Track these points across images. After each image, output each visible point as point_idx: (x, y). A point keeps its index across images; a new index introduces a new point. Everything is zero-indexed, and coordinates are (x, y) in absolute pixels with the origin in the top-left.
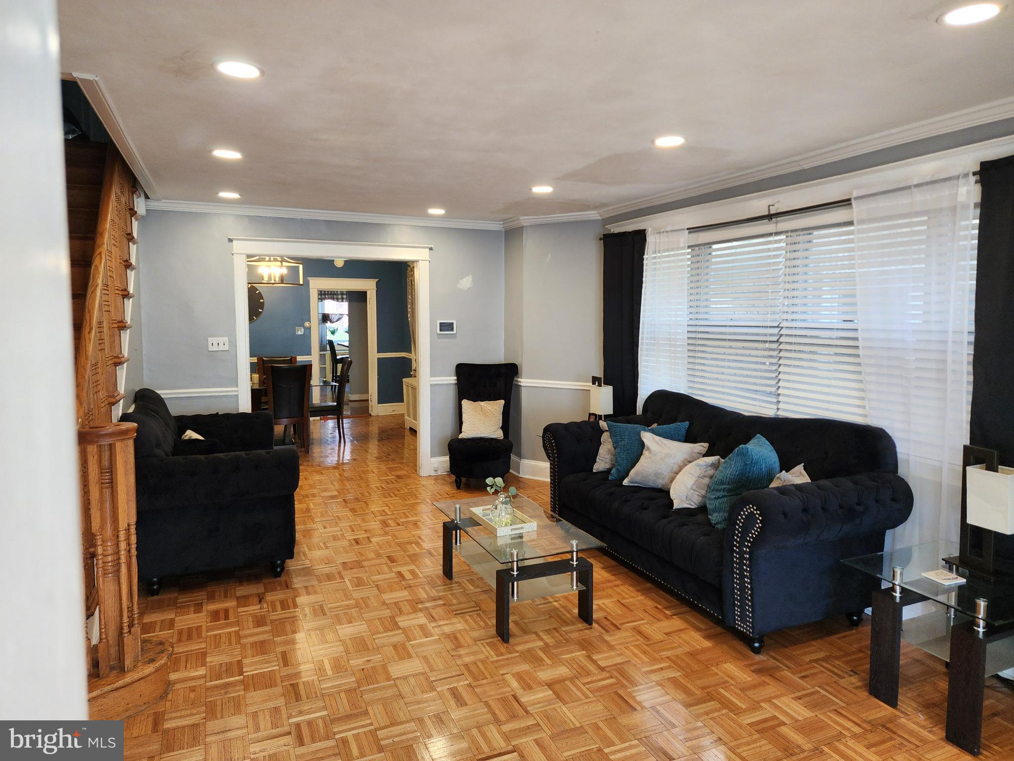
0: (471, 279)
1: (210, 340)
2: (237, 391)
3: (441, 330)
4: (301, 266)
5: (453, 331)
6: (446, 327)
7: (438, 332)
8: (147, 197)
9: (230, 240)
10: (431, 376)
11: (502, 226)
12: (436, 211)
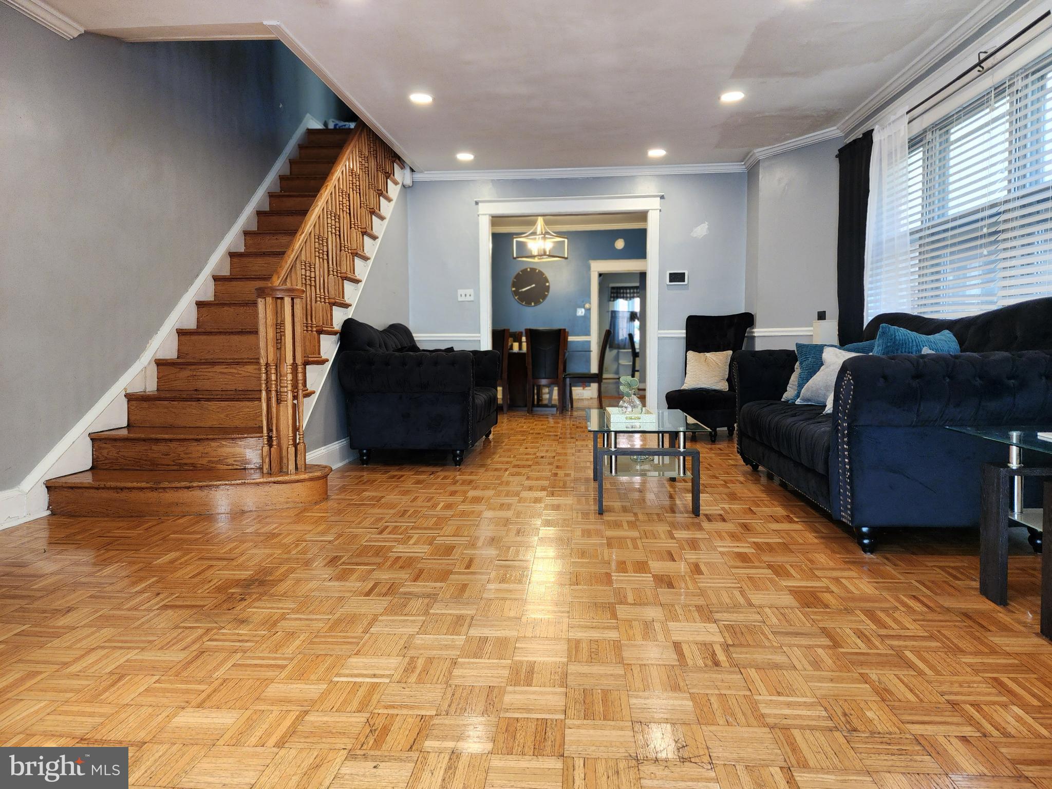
0: (707, 227)
1: (460, 292)
2: (480, 337)
3: (670, 281)
4: (566, 240)
5: (684, 281)
6: (677, 277)
7: (668, 283)
8: (412, 170)
9: (477, 203)
10: (659, 329)
11: (744, 167)
12: (657, 153)
